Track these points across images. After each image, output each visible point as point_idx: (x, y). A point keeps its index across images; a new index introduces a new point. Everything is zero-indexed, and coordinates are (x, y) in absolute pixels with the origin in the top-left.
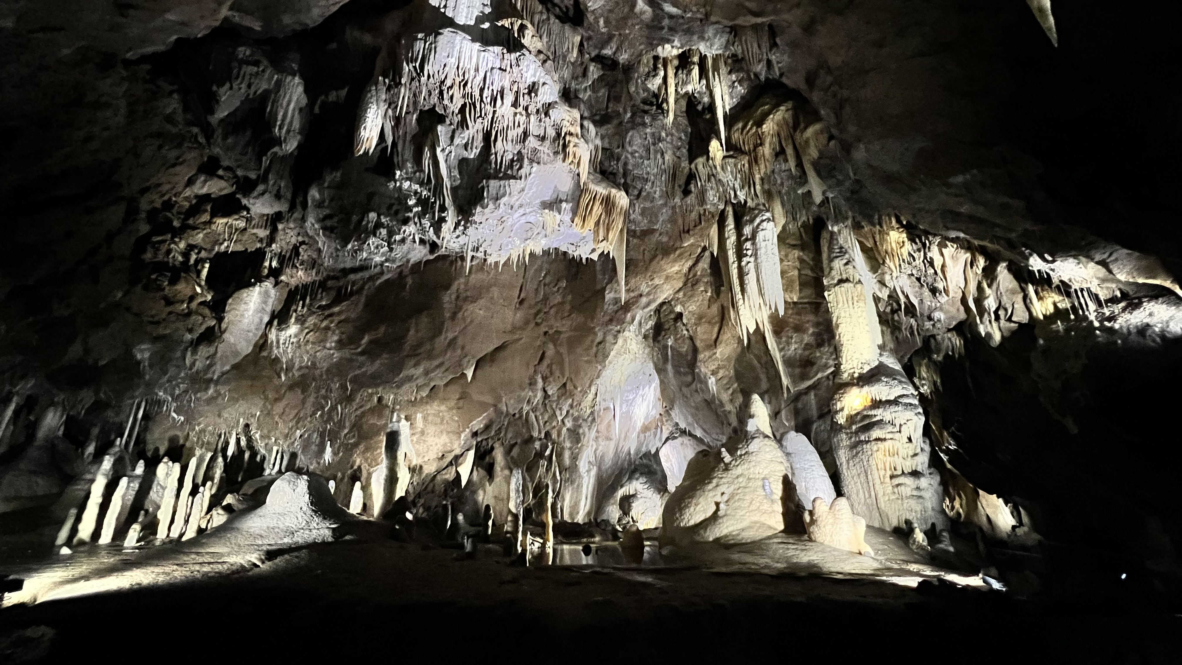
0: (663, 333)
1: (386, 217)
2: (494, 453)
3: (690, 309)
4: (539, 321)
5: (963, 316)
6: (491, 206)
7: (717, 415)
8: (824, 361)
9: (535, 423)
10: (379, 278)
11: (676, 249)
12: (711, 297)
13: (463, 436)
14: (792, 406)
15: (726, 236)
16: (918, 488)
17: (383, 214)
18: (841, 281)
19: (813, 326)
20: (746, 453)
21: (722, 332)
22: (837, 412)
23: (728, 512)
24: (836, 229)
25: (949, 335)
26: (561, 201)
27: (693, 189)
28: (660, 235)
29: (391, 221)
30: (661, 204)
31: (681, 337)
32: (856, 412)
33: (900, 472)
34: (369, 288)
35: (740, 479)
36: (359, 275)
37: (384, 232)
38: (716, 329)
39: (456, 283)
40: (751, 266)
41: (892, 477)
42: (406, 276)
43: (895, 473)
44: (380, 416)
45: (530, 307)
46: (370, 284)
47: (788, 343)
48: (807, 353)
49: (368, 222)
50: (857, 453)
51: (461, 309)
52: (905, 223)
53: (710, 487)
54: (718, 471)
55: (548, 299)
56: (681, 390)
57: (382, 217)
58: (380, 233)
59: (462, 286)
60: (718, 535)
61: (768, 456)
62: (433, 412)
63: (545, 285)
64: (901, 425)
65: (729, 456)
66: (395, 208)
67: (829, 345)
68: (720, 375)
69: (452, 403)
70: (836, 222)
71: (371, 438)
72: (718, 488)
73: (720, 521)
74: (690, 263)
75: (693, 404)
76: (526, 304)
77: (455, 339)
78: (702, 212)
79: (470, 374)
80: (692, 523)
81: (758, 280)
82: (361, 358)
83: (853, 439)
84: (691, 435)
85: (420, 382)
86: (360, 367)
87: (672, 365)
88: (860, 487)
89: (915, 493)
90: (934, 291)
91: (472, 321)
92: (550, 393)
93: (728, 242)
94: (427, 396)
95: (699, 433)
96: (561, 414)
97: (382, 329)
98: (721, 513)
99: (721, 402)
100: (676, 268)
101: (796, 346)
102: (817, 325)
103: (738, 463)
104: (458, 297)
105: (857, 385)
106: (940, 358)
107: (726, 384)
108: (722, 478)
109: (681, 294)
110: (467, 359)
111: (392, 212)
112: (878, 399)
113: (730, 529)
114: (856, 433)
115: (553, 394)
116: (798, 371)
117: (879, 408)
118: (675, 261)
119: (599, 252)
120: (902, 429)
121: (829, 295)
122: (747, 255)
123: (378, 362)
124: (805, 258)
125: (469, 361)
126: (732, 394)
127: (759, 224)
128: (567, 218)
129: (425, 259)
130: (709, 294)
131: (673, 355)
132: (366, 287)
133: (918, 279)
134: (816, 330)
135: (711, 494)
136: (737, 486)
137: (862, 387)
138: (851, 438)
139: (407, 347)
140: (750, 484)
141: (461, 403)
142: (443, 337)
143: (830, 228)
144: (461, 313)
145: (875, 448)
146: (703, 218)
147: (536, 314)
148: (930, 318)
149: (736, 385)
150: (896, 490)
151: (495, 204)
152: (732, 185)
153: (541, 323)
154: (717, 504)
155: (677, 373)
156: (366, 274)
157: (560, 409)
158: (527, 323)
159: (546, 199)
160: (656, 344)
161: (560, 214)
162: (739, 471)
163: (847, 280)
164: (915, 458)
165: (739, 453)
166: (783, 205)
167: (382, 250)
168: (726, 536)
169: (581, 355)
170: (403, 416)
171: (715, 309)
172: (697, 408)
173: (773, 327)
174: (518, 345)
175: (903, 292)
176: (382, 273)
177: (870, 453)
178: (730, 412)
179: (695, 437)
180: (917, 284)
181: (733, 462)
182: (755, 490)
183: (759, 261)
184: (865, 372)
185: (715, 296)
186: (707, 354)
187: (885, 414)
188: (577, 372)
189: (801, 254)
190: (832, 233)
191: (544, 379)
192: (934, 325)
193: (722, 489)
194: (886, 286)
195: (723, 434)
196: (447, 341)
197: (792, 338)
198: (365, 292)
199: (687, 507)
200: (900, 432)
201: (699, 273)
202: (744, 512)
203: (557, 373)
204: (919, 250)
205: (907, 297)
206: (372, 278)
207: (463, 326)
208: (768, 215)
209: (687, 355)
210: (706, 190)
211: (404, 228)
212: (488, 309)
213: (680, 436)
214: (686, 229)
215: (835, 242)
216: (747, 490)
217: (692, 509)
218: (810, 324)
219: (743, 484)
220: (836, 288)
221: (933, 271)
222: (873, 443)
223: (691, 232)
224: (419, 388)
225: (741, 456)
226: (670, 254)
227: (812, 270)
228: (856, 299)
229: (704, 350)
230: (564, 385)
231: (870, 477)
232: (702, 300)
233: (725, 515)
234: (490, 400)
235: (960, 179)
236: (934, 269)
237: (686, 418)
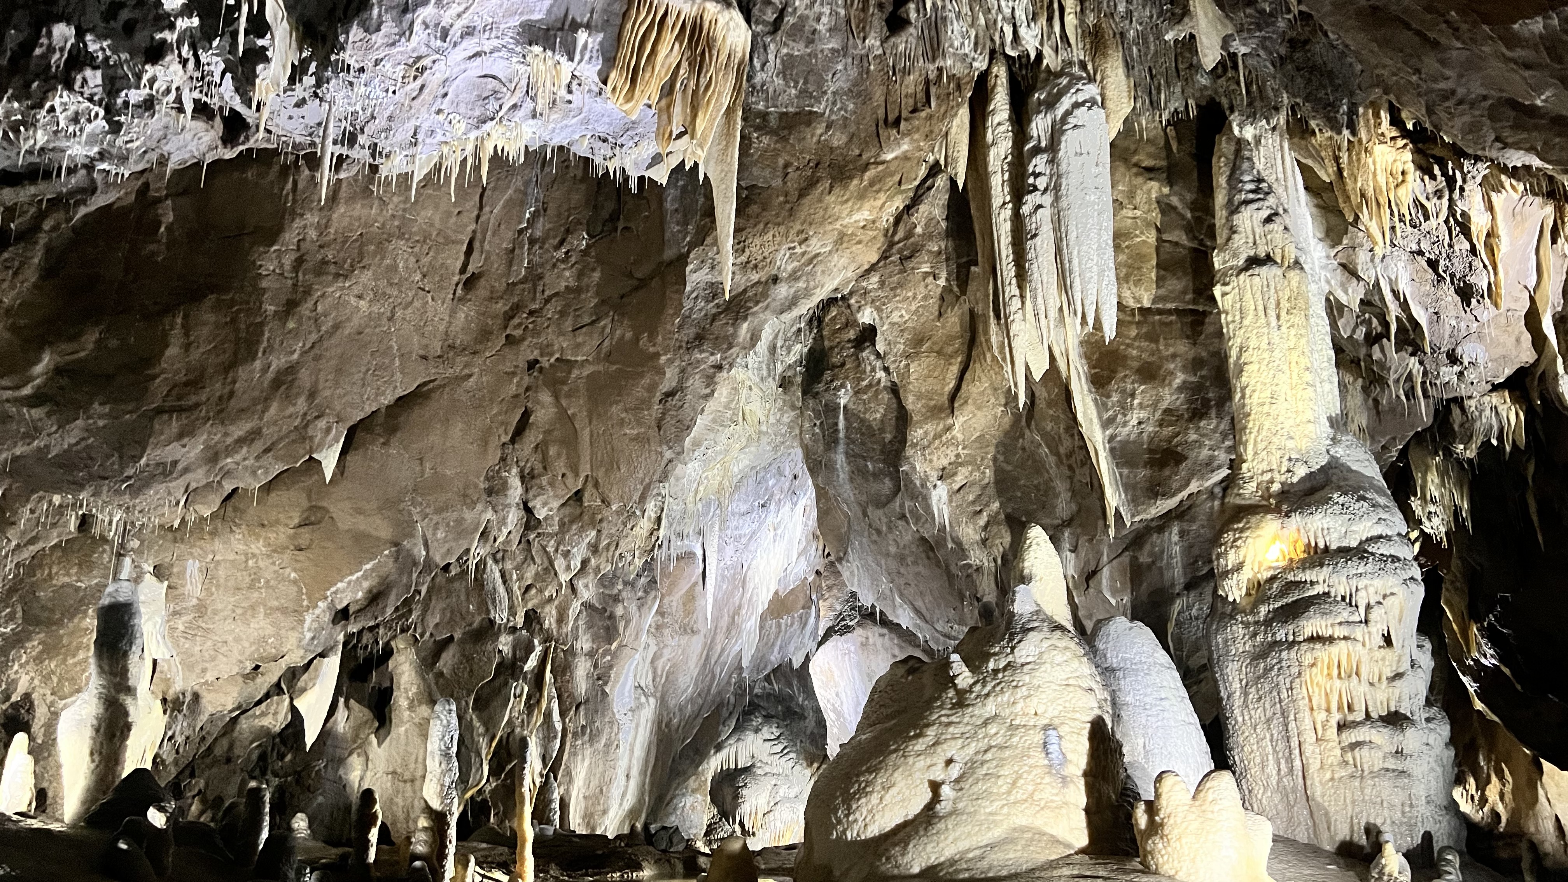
0: (828, 374)
1: (100, 37)
2: (391, 664)
3: (895, 317)
4: (518, 333)
5: (1527, 355)
6: (389, 27)
7: (950, 576)
8: (1205, 452)
9: (501, 589)
10: (84, 202)
11: (866, 167)
12: (947, 290)
13: (309, 618)
14: (1126, 558)
15: (989, 137)
16: (1399, 753)
17: (91, 30)
18: (1254, 262)
19: (1184, 369)
20: (1009, 664)
21: (968, 376)
22: (1226, 574)
23: (960, 806)
24: (1249, 133)
25: (1495, 399)
26: (575, 26)
27: (913, 15)
28: (828, 127)
29: (115, 50)
30: (833, 50)
31: (870, 386)
32: (1270, 574)
33: (1360, 716)
34: (54, 229)
35: (992, 729)
36: (27, 193)
37: (94, 78)
38: (955, 369)
39: (298, 223)
40: (1045, 216)
41: (1342, 727)
42: (159, 200)
43: (1350, 718)
44: (86, 565)
45: (492, 298)
46: (61, 215)
47: (1125, 408)
48: (1168, 431)
49: (51, 49)
50: (1267, 670)
51: (308, 292)
52: (1410, 126)
53: (920, 745)
54: (941, 707)
55: (541, 277)
56: (865, 514)
57: (89, 37)
58: (85, 81)
59: (313, 234)
60: (933, 861)
61: (1060, 675)
62: (232, 556)
63: (532, 241)
64: (1368, 607)
65: (967, 673)
66: (125, 15)
67: (1220, 417)
68: (959, 480)
69: (281, 535)
70: (1252, 117)
71: (59, 623)
72: (939, 749)
73: (941, 826)
74: (899, 203)
75: (893, 549)
76: (482, 290)
77: (291, 370)
78: (932, 76)
79: (329, 460)
80: (873, 831)
81: (1058, 252)
83: (1260, 638)
84: (885, 622)
85: (198, 478)
86: (29, 437)
87: (847, 453)
88: (1269, 749)
89: (1391, 764)
90: (1466, 293)
91: (336, 327)
92: (541, 513)
93: (992, 153)
94: (213, 516)
95: (905, 618)
96: (568, 568)
97: (90, 339)
98: (942, 808)
99: (958, 543)
100: (863, 215)
101: (1143, 414)
102: (1196, 364)
103: (989, 688)
104: (299, 262)
105: (1277, 510)
106: (1471, 454)
107: (973, 502)
108: (949, 724)
109: (875, 279)
110: (322, 424)
111: (118, 24)
112: (1321, 545)
113: (963, 845)
114: (1268, 623)
115: (546, 518)
116: (1143, 473)
117: (1321, 565)
118: (862, 196)
119: (674, 162)
120: (1373, 616)
121: (1224, 294)
122: (1035, 189)
123: (79, 423)
124: (1175, 201)
125: (328, 430)
126: (985, 528)
127: (1068, 113)
128: (590, 71)
129: (209, 159)
130: (942, 282)
131: (848, 428)
132: (47, 225)
133: (1433, 264)
134: (1193, 379)
135: (921, 763)
136: (983, 745)
137: (1287, 516)
138: (1255, 635)
139: (159, 388)
140: (1015, 740)
141: (306, 535)
142: (258, 364)
143: (1236, 131)
144: (310, 304)
145: (1308, 659)
146: (933, 90)
147: (509, 317)
148: (1453, 358)
149: (996, 505)
150: (1349, 757)
151: (399, 21)
152: (1007, 11)
153: (523, 339)
154: (935, 787)
155: (859, 473)
156: (46, 190)
157: (567, 554)
158: (485, 335)
159: (536, 16)
160: (811, 403)
161: (571, 59)
162: (990, 707)
163: (1268, 259)
164: (1397, 683)
165: (991, 665)
166: (1129, 67)
167: (89, 128)
168: (952, 862)
169: (622, 423)
170: (148, 567)
171: (954, 320)
172: (902, 559)
173: (1092, 367)
174: (461, 394)
175: (1395, 294)
176: (91, 189)
177: (1295, 670)
178: (978, 569)
179: (894, 627)
180: (1430, 275)
181: (977, 688)
182: (1025, 755)
183: (1064, 203)
184: (1295, 480)
185: (956, 289)
186: (931, 428)
187: (1334, 579)
188: (612, 465)
189: (1166, 190)
190: (1240, 143)
191: (527, 478)
192: (1461, 374)
193: (950, 749)
194: (1359, 278)
195: (961, 622)
196: (270, 375)
197: (1133, 395)
198: (43, 239)
199: (863, 792)
200: (1366, 622)
201: (919, 230)
202: (997, 804)
203: (560, 466)
204: (1438, 194)
205: (1404, 305)
206: (59, 202)
207: (314, 337)
208: (1091, 90)
209: (882, 430)
210: (944, 19)
211: (150, 70)
212: (378, 296)
213: (859, 624)
214: (891, 117)
215: (1246, 165)
216: (1007, 753)
217: (874, 799)
218: (1179, 362)
219: (999, 740)
220: (1242, 276)
221: (1467, 246)
222: (1305, 646)
223: (903, 124)
224: (191, 495)
225: (996, 671)
226: (851, 178)
227: (1189, 230)
228: (1285, 305)
229: (925, 420)
230: (578, 496)
231: (1292, 725)
232: (925, 298)
233: (953, 813)
234: (383, 530)
235: (1537, 25)
236: (1470, 240)
237: (875, 581)
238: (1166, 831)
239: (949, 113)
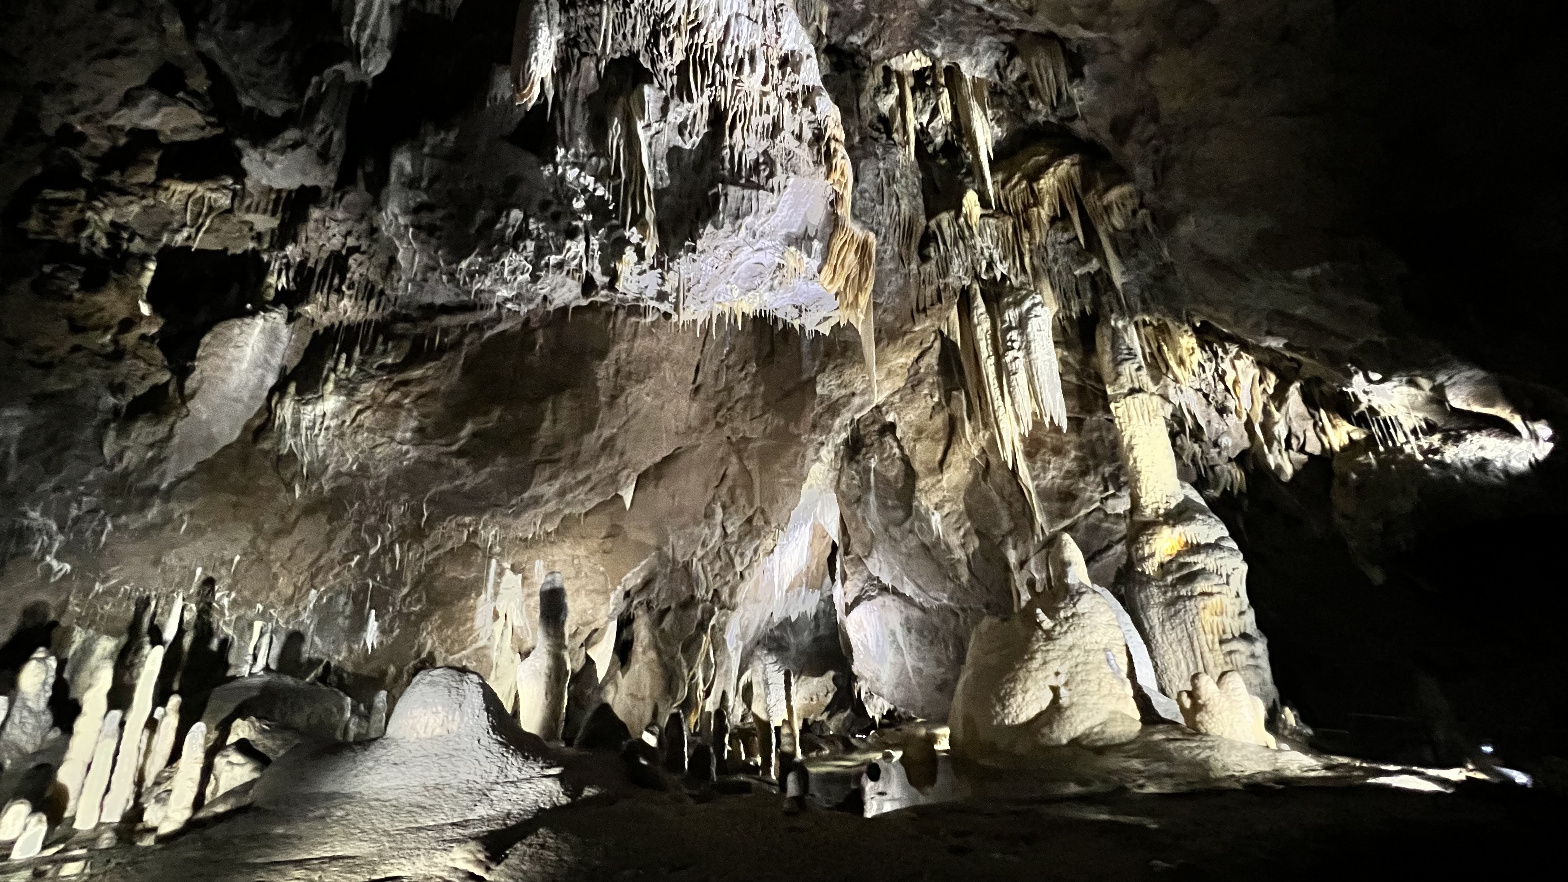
0: (864, 450)
1: (538, 220)
2: (635, 625)
3: (907, 418)
4: (722, 421)
5: (1246, 444)
6: (727, 226)
7: (940, 565)
8: (1088, 494)
9: (702, 577)
10: (492, 328)
11: (905, 333)
12: (939, 403)
13: (612, 596)
15: (976, 320)
16: (1253, 656)
17: (534, 216)
18: (1133, 391)
19: (1076, 450)
20: (1073, 615)
21: (951, 451)
22: (1143, 559)
23: (1075, 700)
24: (1120, 324)
25: (1230, 467)
26: (811, 239)
27: (933, 254)
28: (884, 311)
29: (546, 230)
30: (890, 270)
31: (889, 457)
32: (1169, 558)
33: (1230, 636)
34: (471, 343)
35: (1076, 652)
36: (460, 318)
37: (531, 245)
38: (941, 448)
39: (616, 348)
40: (1020, 364)
41: (1222, 642)
42: (535, 330)
43: (1224, 637)
44: (467, 565)
45: (708, 399)
46: (474, 335)
47: (1045, 470)
48: (1067, 482)
49: (506, 226)
50: (1177, 612)
51: (623, 389)
52: (1198, 325)
53: (1035, 664)
54: (1038, 640)
55: (732, 388)
56: (886, 530)
57: (531, 220)
58: (525, 247)
59: (624, 356)
60: (1072, 735)
61: (1105, 618)
62: (564, 557)
63: (728, 367)
64: (1228, 576)
65: (1048, 620)
66: (554, 208)
67: (1096, 474)
68: (946, 510)
69: (594, 544)
70: (1122, 315)
71: (451, 603)
72: (1048, 666)
73: (1068, 713)
74: (916, 355)
75: (904, 550)
76: (702, 395)
77: (612, 439)
78: (942, 287)
79: (628, 495)
80: (1023, 718)
81: (1031, 381)
82: (461, 462)
83: (1169, 594)
84: (895, 592)
85: (551, 507)
86: (452, 478)
87: (876, 496)
88: (1181, 656)
89: (1251, 662)
90: (1222, 410)
91: (636, 413)
92: (729, 531)
93: (979, 329)
94: (557, 531)
95: (908, 590)
96: (742, 563)
97: (496, 414)
98: (1064, 701)
99: (948, 546)
100: (902, 360)
101: (1054, 473)
102: (1080, 447)
103: (1065, 628)
104: (618, 372)
105: (1166, 523)
106: (1217, 494)
107: (956, 522)
108: (1048, 651)
109: (897, 397)
110: (625, 472)
111: (548, 214)
112: (1195, 542)
113: (1088, 724)
114: (1173, 585)
115: (733, 532)
116: (1056, 506)
117: (1199, 553)
118: (903, 349)
119: (833, 322)
120: (1231, 580)
121: (1116, 408)
122: (1013, 348)
123: (488, 469)
124: (1071, 360)
125: (628, 476)
126: (964, 536)
127: (1029, 310)
128: (815, 263)
129: (573, 305)
130: (936, 399)
131: (876, 481)
132: (467, 341)
133: (1206, 396)
134: (1080, 454)
135: (1040, 675)
136: (1073, 662)
137: (1174, 526)
138: (1165, 593)
139: (538, 448)
140: (1091, 658)
141: (609, 544)
142: (595, 434)
143: (1113, 323)
144: (623, 398)
145: (1201, 605)
146: (943, 294)
147: (717, 411)
148: (1216, 444)
149: (968, 524)
150: (1228, 659)
151: (733, 224)
152: (987, 254)
153: (724, 425)
154: (1055, 690)
155: (883, 507)
156: (470, 319)
157: (742, 555)
158: (705, 422)
159: (794, 230)
160: (855, 466)
161: (809, 256)
162: (1069, 639)
163: (1140, 390)
164: (1243, 617)
165: (1062, 614)
166: (1053, 287)
167: (520, 278)
168: (1086, 735)
169: (780, 475)
170: (507, 565)
171: (940, 420)
172: (909, 555)
173: (1025, 447)
174: (695, 455)
175: (1189, 411)
176: (498, 319)
177: (1194, 611)
178: (959, 561)
179: (902, 596)
180: (1204, 401)
181: (1058, 628)
182: (1098, 668)
183: (1033, 356)
184: (1172, 507)
185: (944, 403)
186: (930, 480)
187: (1208, 560)
188: (773, 500)
189: (1065, 353)
190: (1115, 331)
191: (724, 507)
192: (1219, 453)
193: (1054, 666)
194: (1170, 402)
195: (944, 591)
196: (601, 441)
197: (1049, 463)
198: (464, 350)
199: (1011, 694)
200: (1228, 584)
201: (922, 370)
202: (1096, 697)
203: (742, 501)
204: (1210, 360)
205: (1194, 417)
206: (478, 327)
207: (625, 418)
208: (1038, 298)
209: (896, 482)
210: (951, 257)
211: (568, 243)
212: (657, 395)
213: (879, 594)
214: (921, 307)
215: (1121, 341)
216: (1089, 667)
217: (1019, 698)
218: (1072, 445)
219: (1081, 659)
220: (1128, 398)
221: (1223, 387)
222: (1199, 598)
223: (929, 312)
224: (547, 517)
225: (1067, 619)
226: (897, 339)
227: (1078, 375)
228: (1152, 414)
229: (926, 476)
230: (749, 521)
231: (1196, 643)
232: (925, 408)
233: (1072, 705)
234: (651, 540)
235: (1307, 272)
236: (1224, 383)
237: (891, 568)
238: (1209, 708)
239: (949, 308)
